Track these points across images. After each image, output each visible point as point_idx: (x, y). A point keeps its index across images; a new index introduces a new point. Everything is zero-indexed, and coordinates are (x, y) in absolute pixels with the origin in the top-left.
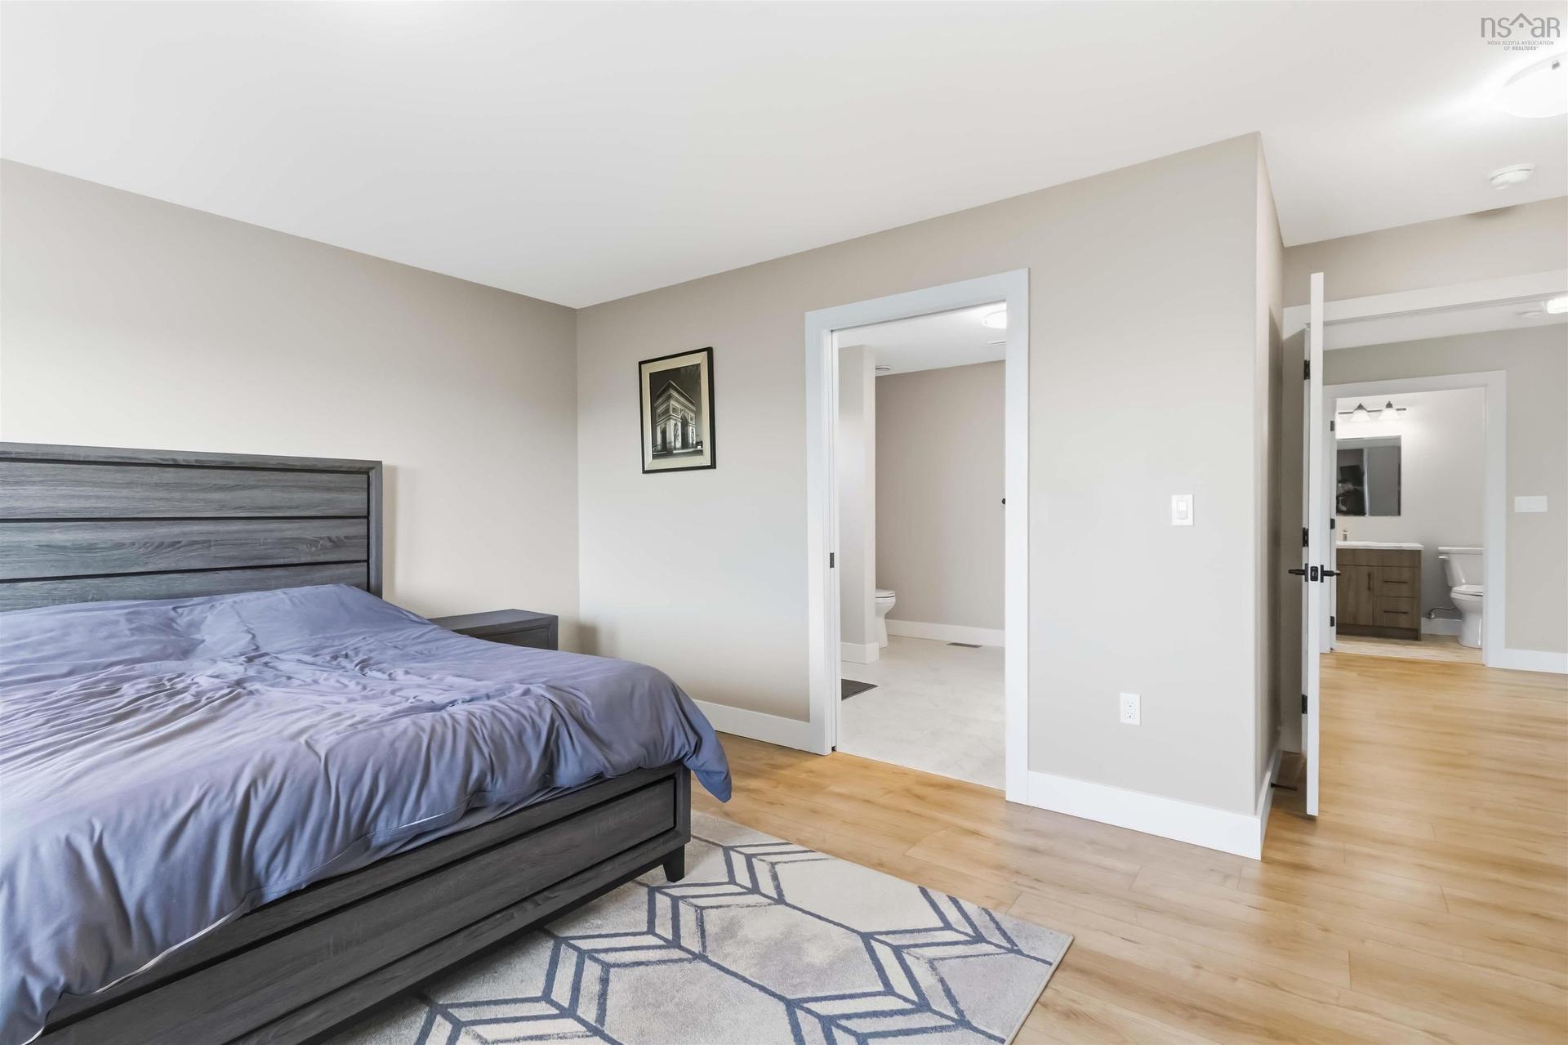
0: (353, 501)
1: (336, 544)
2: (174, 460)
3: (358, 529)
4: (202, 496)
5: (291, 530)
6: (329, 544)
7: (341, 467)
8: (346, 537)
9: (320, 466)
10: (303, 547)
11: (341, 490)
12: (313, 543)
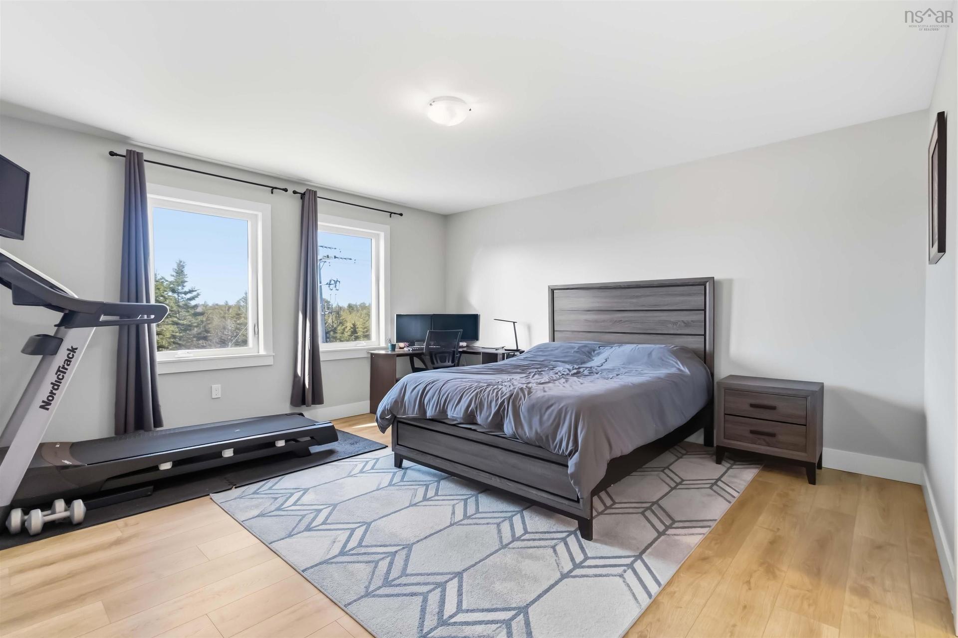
0: (697, 301)
1: (687, 324)
2: (620, 286)
3: (699, 316)
4: (629, 300)
5: (664, 316)
6: (683, 324)
7: (688, 283)
8: (692, 321)
9: (678, 283)
10: (670, 326)
11: (689, 295)
12: (675, 323)
